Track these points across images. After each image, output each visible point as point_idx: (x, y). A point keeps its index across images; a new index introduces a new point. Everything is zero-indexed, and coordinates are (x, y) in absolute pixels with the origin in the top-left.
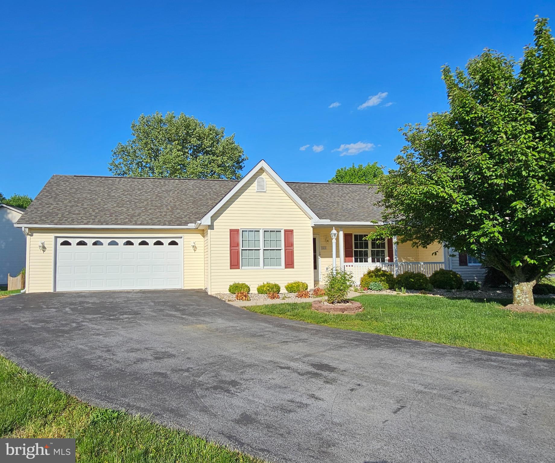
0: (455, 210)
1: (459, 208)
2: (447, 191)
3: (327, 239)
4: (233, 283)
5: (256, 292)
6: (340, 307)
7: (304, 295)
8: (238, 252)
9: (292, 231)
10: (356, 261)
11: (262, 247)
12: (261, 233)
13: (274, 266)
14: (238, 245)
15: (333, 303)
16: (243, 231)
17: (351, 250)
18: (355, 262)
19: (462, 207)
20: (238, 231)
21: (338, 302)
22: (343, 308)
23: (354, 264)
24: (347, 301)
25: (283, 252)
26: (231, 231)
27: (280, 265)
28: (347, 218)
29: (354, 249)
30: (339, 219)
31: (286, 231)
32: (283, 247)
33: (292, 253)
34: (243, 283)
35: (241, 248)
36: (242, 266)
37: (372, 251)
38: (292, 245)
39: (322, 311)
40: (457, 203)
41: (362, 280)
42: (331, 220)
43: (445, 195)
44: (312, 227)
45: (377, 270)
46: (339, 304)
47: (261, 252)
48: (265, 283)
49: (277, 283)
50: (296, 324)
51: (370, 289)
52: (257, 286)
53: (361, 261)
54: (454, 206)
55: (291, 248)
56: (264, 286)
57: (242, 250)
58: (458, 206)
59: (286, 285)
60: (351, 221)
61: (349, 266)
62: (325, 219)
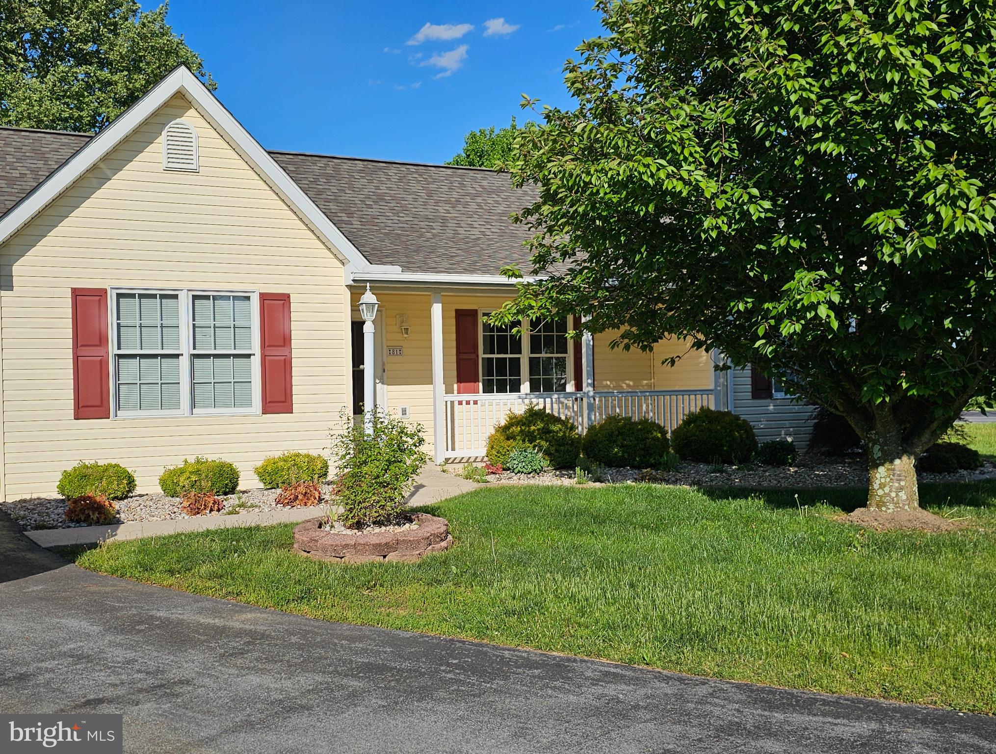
0: (714, 234)
1: (725, 228)
2: (685, 175)
3: (405, 325)
4: (75, 464)
5: (159, 490)
6: (375, 540)
7: (300, 497)
8: (103, 365)
9: (285, 299)
10: (488, 389)
11: (185, 348)
12: (184, 301)
13: (226, 406)
14: (102, 341)
15: (359, 525)
16: (119, 296)
17: (473, 356)
18: (485, 391)
19: (733, 226)
20: (101, 294)
21: (379, 523)
22: (384, 541)
23: (481, 396)
24: (406, 516)
25: (256, 362)
26: (77, 293)
27: (250, 405)
28: (458, 263)
29: (481, 355)
30: (434, 265)
31: (264, 297)
32: (256, 348)
33: (286, 366)
34: (113, 462)
35: (113, 349)
36: (118, 407)
37: (531, 359)
38: (286, 341)
39: (320, 553)
40: (717, 214)
41: (492, 444)
42: (406, 268)
43: (679, 186)
44: (349, 287)
45: (534, 415)
46: (377, 530)
47: (184, 361)
48: (192, 460)
49: (227, 459)
50: (201, 611)
51: (508, 469)
52: (161, 472)
53: (502, 389)
54: (708, 223)
55: (283, 351)
56: (182, 472)
57: (120, 356)
58: (720, 222)
59: (259, 464)
60: (466, 271)
61: (468, 403)
62: (392, 263)
